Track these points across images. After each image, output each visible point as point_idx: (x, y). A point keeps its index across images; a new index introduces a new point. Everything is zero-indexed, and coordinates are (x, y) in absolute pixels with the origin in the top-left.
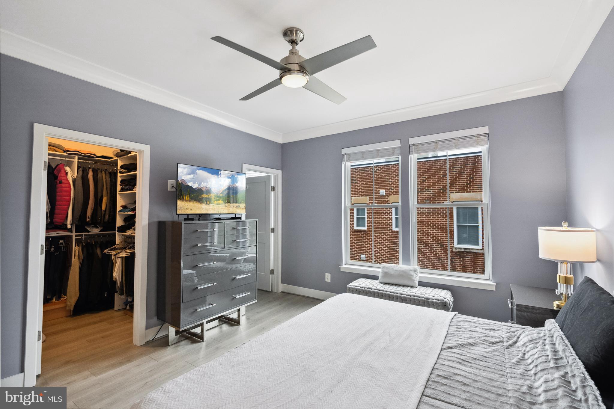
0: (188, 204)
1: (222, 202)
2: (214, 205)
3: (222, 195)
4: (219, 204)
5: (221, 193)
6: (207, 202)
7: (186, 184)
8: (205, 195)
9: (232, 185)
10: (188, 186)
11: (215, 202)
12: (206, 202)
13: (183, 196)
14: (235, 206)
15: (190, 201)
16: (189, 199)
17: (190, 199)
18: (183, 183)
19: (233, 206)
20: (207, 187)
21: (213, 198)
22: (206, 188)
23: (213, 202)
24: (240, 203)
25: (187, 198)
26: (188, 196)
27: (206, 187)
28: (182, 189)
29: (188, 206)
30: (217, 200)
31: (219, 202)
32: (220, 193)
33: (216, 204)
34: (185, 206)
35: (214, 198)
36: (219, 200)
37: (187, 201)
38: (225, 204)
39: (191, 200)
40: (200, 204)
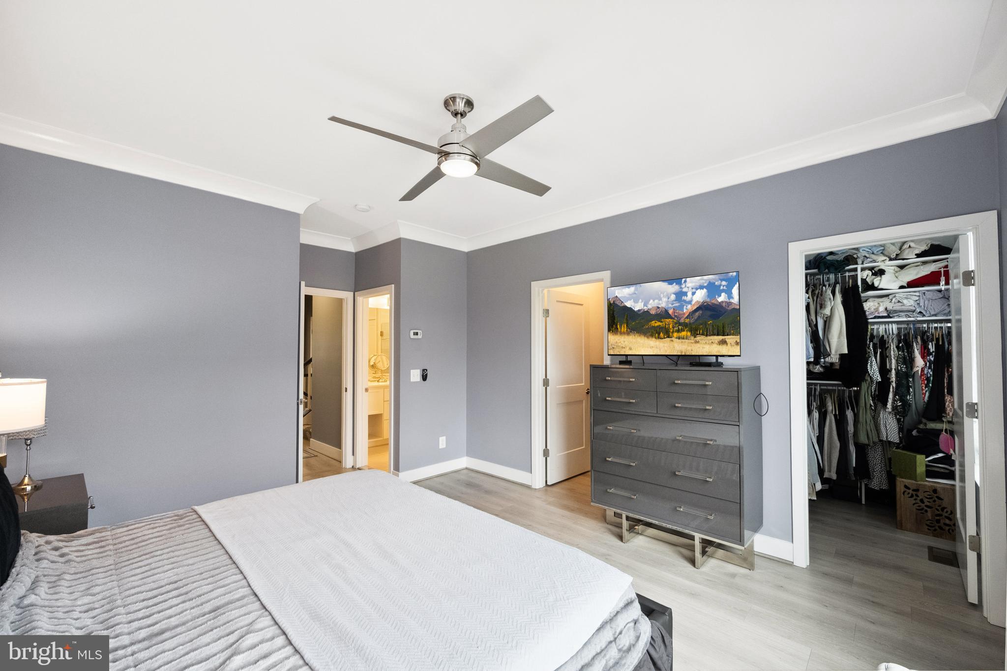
0: (625, 340)
1: (689, 334)
2: (672, 341)
3: (688, 320)
4: (683, 338)
5: (687, 318)
6: (659, 334)
7: (622, 305)
8: (656, 323)
9: (708, 300)
10: (625, 307)
11: (675, 334)
12: (657, 335)
13: (617, 326)
14: (716, 342)
15: (628, 334)
16: (627, 330)
17: (629, 330)
18: (617, 303)
19: (710, 341)
20: (660, 306)
21: (671, 326)
22: (658, 310)
23: (671, 334)
24: (728, 335)
25: (624, 328)
26: (625, 326)
27: (658, 308)
28: (615, 313)
29: (624, 342)
30: (678, 331)
31: (684, 334)
32: (685, 317)
33: (677, 338)
34: (620, 342)
35: (673, 327)
36: (684, 331)
37: (624, 333)
38: (695, 337)
39: (631, 332)
40: (646, 338)
